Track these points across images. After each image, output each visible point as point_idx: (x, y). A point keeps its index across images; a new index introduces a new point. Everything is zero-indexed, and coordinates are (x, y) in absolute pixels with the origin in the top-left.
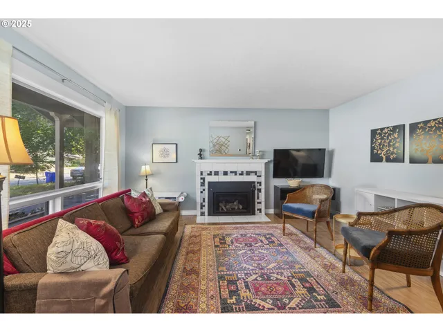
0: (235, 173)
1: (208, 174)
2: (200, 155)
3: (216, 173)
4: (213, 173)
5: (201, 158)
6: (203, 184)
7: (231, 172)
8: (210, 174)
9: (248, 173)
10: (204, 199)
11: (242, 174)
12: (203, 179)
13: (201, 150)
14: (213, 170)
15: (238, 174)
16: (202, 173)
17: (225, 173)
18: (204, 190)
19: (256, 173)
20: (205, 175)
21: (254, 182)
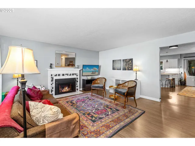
0: (68, 75)
1: (55, 76)
2: (51, 66)
3: (59, 75)
4: (57, 75)
5: (51, 68)
6: (52, 80)
7: (66, 74)
8: (56, 75)
9: (73, 74)
10: (53, 88)
11: (70, 75)
12: (53, 78)
13: (51, 64)
14: (57, 74)
15: (69, 75)
16: (52, 75)
17: (63, 75)
18: (53, 83)
19: (76, 74)
20: (53, 76)
21: (75, 78)
